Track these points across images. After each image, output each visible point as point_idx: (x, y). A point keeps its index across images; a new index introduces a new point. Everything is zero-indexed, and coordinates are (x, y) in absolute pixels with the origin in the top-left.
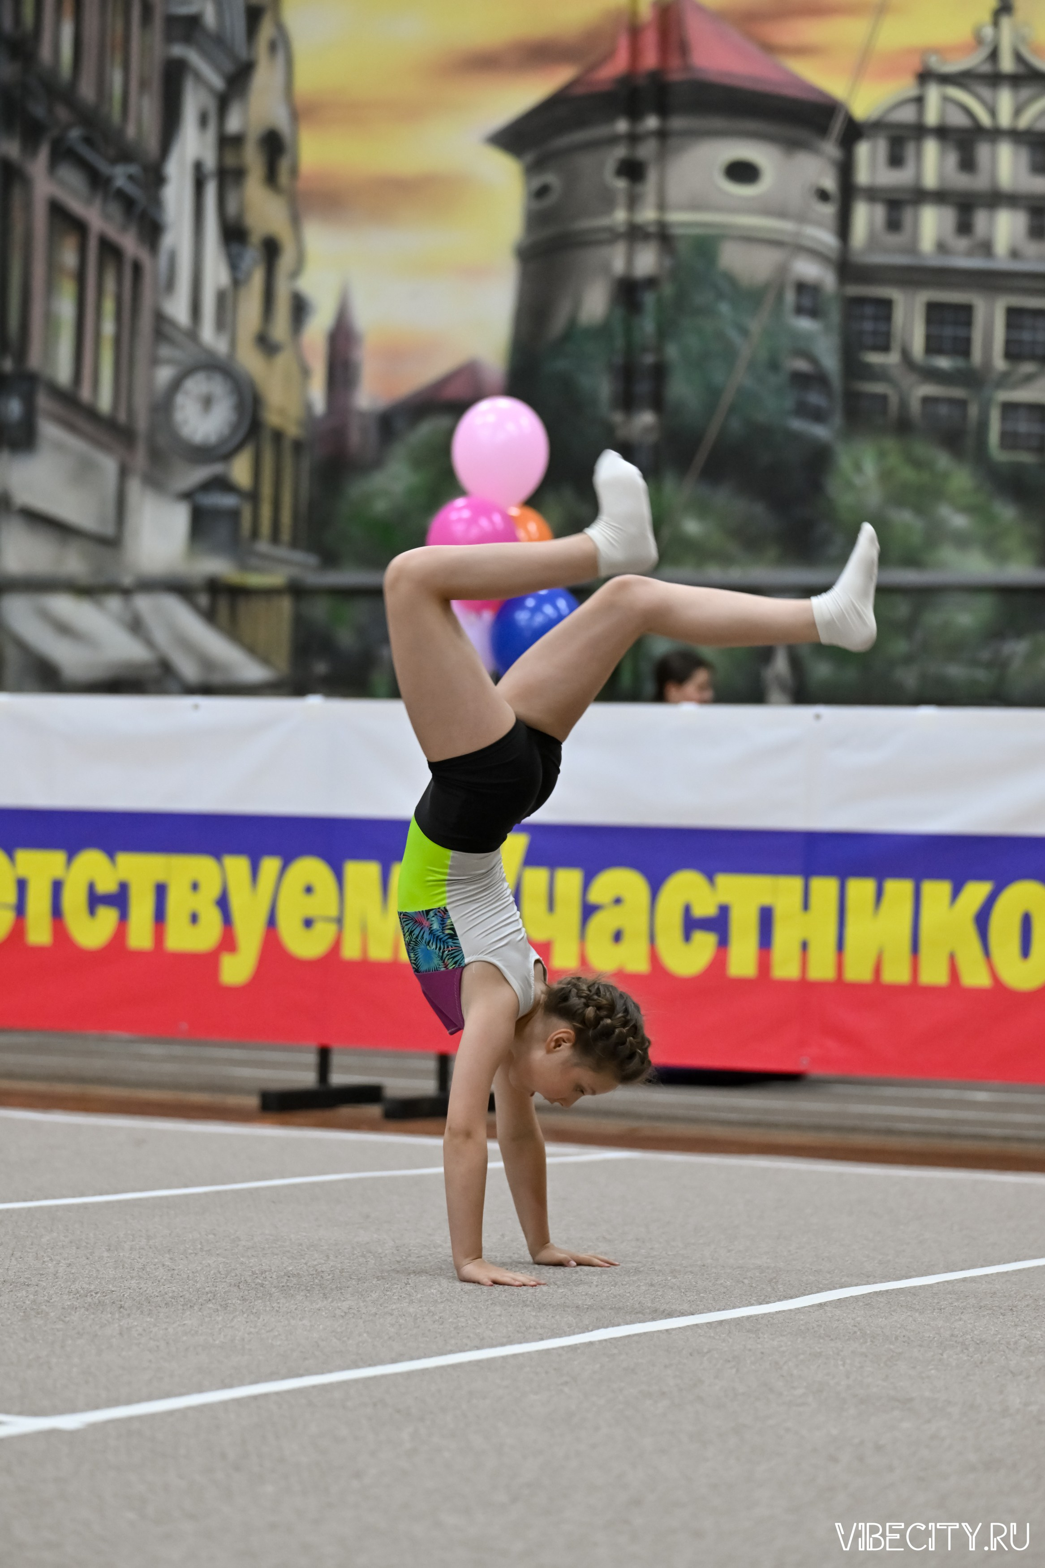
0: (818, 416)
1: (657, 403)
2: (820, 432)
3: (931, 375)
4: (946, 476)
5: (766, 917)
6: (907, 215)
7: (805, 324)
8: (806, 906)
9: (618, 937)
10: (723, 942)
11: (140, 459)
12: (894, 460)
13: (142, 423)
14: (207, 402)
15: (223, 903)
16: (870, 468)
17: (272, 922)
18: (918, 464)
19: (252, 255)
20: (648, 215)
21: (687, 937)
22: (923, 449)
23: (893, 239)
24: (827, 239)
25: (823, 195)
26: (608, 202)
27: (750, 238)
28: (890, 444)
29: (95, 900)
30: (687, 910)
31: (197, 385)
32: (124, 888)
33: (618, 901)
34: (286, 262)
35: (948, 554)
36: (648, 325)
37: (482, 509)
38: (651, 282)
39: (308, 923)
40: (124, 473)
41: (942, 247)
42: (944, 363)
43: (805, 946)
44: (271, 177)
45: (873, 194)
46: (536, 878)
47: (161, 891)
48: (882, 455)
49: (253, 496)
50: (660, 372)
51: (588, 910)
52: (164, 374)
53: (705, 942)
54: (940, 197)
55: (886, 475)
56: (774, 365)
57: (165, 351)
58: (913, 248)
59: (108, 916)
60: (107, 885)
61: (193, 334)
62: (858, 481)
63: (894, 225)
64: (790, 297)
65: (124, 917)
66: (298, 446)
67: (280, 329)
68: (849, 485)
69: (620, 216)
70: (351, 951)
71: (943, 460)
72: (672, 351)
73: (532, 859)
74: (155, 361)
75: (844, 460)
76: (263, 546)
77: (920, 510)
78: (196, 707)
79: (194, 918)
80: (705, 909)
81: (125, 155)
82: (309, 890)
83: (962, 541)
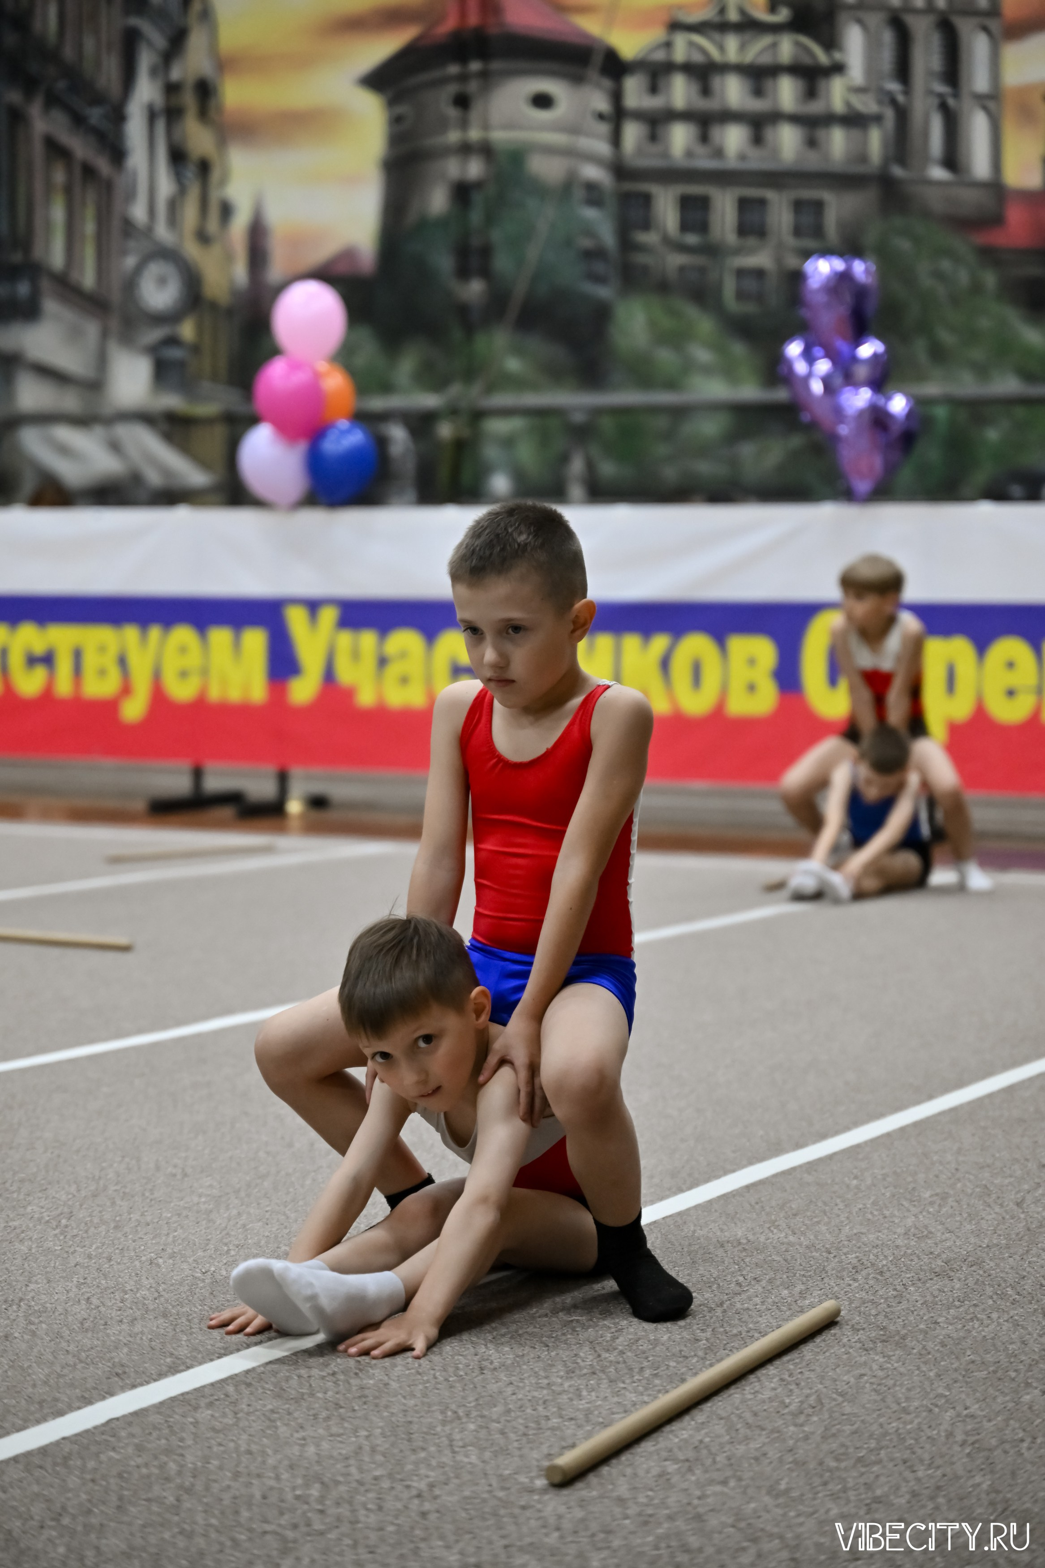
0: (601, 280)
1: (485, 273)
2: (604, 292)
3: (683, 248)
4: (694, 322)
6: (663, 130)
7: (590, 214)
9: (404, 680)
11: (114, 323)
12: (658, 312)
13: (116, 296)
14: (162, 281)
15: (122, 662)
16: (640, 319)
17: (157, 674)
18: (674, 315)
19: (190, 173)
20: (474, 134)
22: (678, 304)
23: (654, 149)
24: (603, 148)
25: (601, 117)
26: (443, 125)
27: (550, 150)
28: (654, 300)
29: (31, 661)
30: (452, 660)
31: (155, 269)
32: (51, 651)
33: (403, 655)
34: (215, 175)
35: (697, 380)
36: (476, 217)
37: (295, 366)
38: (478, 185)
39: (184, 674)
40: (105, 334)
41: (689, 154)
42: (692, 239)
44: (204, 113)
45: (640, 115)
46: (345, 639)
47: (78, 654)
48: (648, 309)
49: (196, 349)
50: (486, 252)
51: (383, 662)
52: (130, 261)
54: (686, 116)
55: (651, 324)
56: (568, 243)
57: (132, 244)
58: (666, 155)
59: (41, 672)
60: (39, 649)
61: (149, 231)
62: (631, 328)
63: (653, 137)
64: (579, 194)
65: (52, 672)
66: (230, 312)
67: (213, 225)
68: (625, 332)
69: (453, 136)
70: (215, 694)
71: (692, 311)
72: (496, 236)
73: (341, 625)
74: (124, 253)
75: (621, 313)
76: (206, 386)
77: (675, 350)
79: (102, 672)
81: (98, 99)
82: (183, 651)
83: (707, 370)
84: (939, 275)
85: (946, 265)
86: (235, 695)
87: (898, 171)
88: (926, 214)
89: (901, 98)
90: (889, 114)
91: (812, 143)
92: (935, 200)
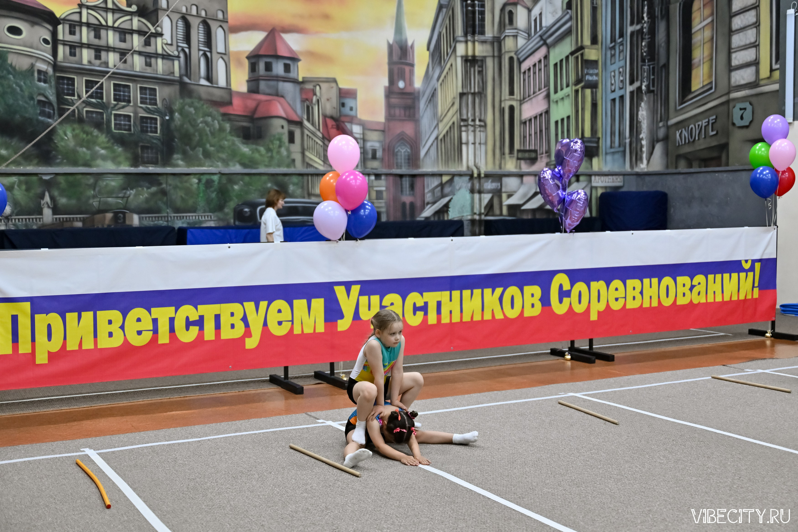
0: (49, 116)
3: (90, 104)
4: (97, 137)
5: (439, 304)
6: (78, 50)
7: (42, 85)
8: (451, 300)
10: (426, 314)
12: (77, 131)
15: (245, 319)
16: (69, 134)
17: (265, 324)
18: (87, 133)
21: (415, 314)
22: (88, 128)
23: (72, 58)
24: (49, 56)
25: (46, 41)
27: (19, 54)
28: (76, 126)
29: (189, 324)
30: (415, 304)
32: (202, 318)
33: (392, 304)
35: (99, 162)
39: (280, 323)
41: (90, 62)
42: (93, 100)
43: (451, 312)
45: (64, 43)
46: (364, 300)
47: (217, 317)
48: (73, 130)
53: (420, 314)
54: (89, 46)
55: (75, 136)
56: (31, 98)
58: (80, 62)
59: (194, 330)
60: (194, 317)
62: (66, 138)
63: (73, 54)
64: (36, 75)
65: (202, 329)
68: (63, 139)
70: (297, 331)
71: (96, 132)
73: (361, 293)
75: (60, 132)
77: (88, 148)
78: (229, 247)
79: (233, 326)
80: (420, 304)
82: (280, 311)
83: (104, 158)
84: (206, 123)
85: (209, 119)
86: (308, 330)
87: (186, 80)
88: (200, 99)
89: (187, 50)
90: (182, 55)
91: (148, 64)
92: (203, 92)
